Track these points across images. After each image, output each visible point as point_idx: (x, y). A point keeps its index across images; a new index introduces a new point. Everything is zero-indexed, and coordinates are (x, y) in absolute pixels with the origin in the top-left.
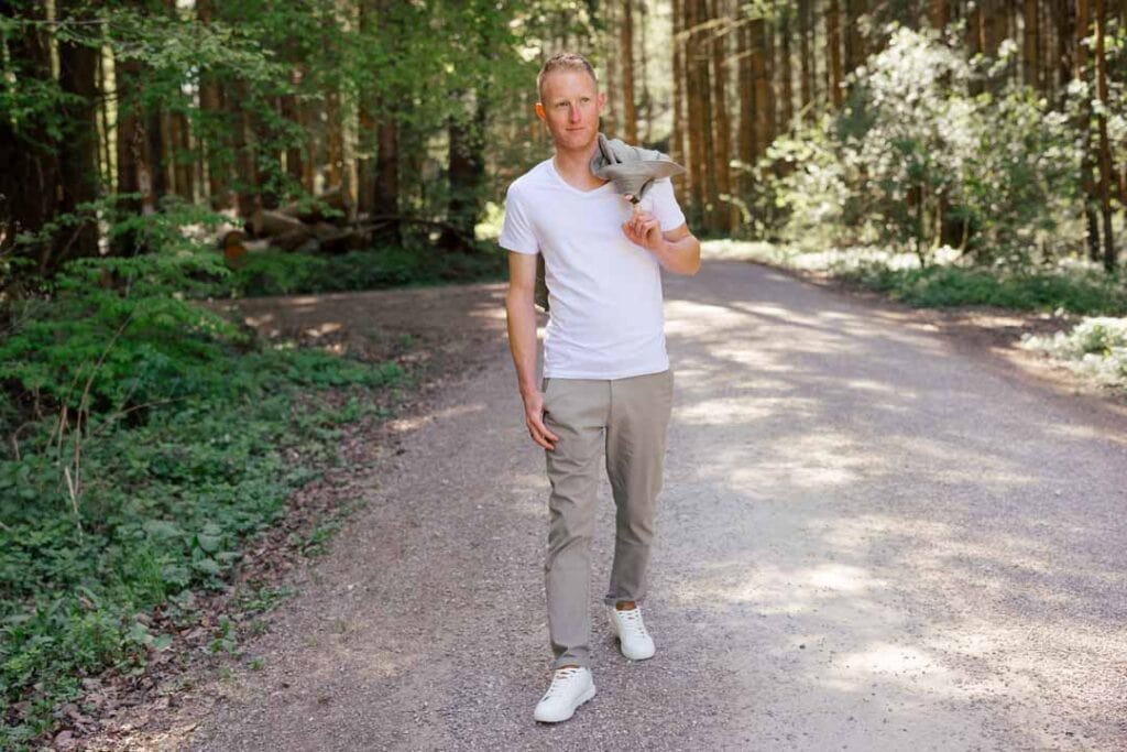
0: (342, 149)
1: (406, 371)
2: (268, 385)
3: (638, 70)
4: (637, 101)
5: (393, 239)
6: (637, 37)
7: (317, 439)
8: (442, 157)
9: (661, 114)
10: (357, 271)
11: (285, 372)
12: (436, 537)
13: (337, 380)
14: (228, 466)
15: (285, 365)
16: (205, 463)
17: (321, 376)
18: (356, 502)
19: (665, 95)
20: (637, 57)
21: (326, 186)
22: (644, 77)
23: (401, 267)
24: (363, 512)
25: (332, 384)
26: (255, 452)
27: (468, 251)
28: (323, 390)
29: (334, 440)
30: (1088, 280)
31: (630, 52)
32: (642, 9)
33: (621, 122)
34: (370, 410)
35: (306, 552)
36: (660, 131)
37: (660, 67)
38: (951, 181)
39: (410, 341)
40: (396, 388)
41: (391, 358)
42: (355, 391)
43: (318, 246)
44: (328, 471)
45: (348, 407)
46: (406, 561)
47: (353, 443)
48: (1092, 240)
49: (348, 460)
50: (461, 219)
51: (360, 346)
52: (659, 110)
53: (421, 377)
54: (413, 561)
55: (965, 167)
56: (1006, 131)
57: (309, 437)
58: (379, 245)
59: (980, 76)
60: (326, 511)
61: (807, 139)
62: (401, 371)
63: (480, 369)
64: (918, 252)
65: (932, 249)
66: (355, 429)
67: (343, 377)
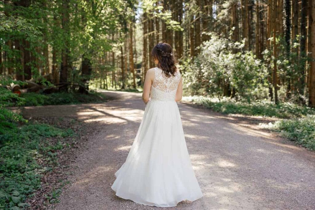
1: (75, 131)
2: (30, 136)
3: (133, 44)
4: (133, 52)
5: (65, 90)
7: (49, 156)
8: (79, 66)
10: (54, 99)
11: (36, 132)
12: (97, 196)
13: (53, 135)
14: (20, 167)
15: (36, 129)
16: (12, 165)
17: (48, 133)
18: (65, 180)
19: (140, 51)
20: (133, 40)
21: (43, 74)
22: (135, 45)
23: (68, 98)
24: (69, 185)
25: (51, 136)
26: (28, 161)
27: (87, 93)
28: (48, 138)
29: (55, 156)
30: (271, 107)
31: (131, 38)
32: (135, 27)
33: (128, 58)
34: (65, 145)
35: (51, 202)
36: (139, 61)
37: (139, 43)
38: (229, 77)
39: (74, 121)
40: (72, 138)
41: (68, 127)
42: (59, 139)
43: (42, 91)
44: (54, 168)
45: (58, 145)
46: (88, 206)
47: (61, 158)
48: (271, 95)
49: (60, 163)
50: (86, 84)
51: (58, 123)
52: (139, 55)
53: (80, 134)
54: (91, 207)
55: (233, 73)
56: (245, 64)
57: (46, 155)
58: (61, 91)
59: (237, 48)
60: (55, 184)
61: (183, 65)
62: (73, 132)
63: (98, 132)
64: (218, 97)
65: (222, 97)
66: (61, 152)
67: (54, 134)
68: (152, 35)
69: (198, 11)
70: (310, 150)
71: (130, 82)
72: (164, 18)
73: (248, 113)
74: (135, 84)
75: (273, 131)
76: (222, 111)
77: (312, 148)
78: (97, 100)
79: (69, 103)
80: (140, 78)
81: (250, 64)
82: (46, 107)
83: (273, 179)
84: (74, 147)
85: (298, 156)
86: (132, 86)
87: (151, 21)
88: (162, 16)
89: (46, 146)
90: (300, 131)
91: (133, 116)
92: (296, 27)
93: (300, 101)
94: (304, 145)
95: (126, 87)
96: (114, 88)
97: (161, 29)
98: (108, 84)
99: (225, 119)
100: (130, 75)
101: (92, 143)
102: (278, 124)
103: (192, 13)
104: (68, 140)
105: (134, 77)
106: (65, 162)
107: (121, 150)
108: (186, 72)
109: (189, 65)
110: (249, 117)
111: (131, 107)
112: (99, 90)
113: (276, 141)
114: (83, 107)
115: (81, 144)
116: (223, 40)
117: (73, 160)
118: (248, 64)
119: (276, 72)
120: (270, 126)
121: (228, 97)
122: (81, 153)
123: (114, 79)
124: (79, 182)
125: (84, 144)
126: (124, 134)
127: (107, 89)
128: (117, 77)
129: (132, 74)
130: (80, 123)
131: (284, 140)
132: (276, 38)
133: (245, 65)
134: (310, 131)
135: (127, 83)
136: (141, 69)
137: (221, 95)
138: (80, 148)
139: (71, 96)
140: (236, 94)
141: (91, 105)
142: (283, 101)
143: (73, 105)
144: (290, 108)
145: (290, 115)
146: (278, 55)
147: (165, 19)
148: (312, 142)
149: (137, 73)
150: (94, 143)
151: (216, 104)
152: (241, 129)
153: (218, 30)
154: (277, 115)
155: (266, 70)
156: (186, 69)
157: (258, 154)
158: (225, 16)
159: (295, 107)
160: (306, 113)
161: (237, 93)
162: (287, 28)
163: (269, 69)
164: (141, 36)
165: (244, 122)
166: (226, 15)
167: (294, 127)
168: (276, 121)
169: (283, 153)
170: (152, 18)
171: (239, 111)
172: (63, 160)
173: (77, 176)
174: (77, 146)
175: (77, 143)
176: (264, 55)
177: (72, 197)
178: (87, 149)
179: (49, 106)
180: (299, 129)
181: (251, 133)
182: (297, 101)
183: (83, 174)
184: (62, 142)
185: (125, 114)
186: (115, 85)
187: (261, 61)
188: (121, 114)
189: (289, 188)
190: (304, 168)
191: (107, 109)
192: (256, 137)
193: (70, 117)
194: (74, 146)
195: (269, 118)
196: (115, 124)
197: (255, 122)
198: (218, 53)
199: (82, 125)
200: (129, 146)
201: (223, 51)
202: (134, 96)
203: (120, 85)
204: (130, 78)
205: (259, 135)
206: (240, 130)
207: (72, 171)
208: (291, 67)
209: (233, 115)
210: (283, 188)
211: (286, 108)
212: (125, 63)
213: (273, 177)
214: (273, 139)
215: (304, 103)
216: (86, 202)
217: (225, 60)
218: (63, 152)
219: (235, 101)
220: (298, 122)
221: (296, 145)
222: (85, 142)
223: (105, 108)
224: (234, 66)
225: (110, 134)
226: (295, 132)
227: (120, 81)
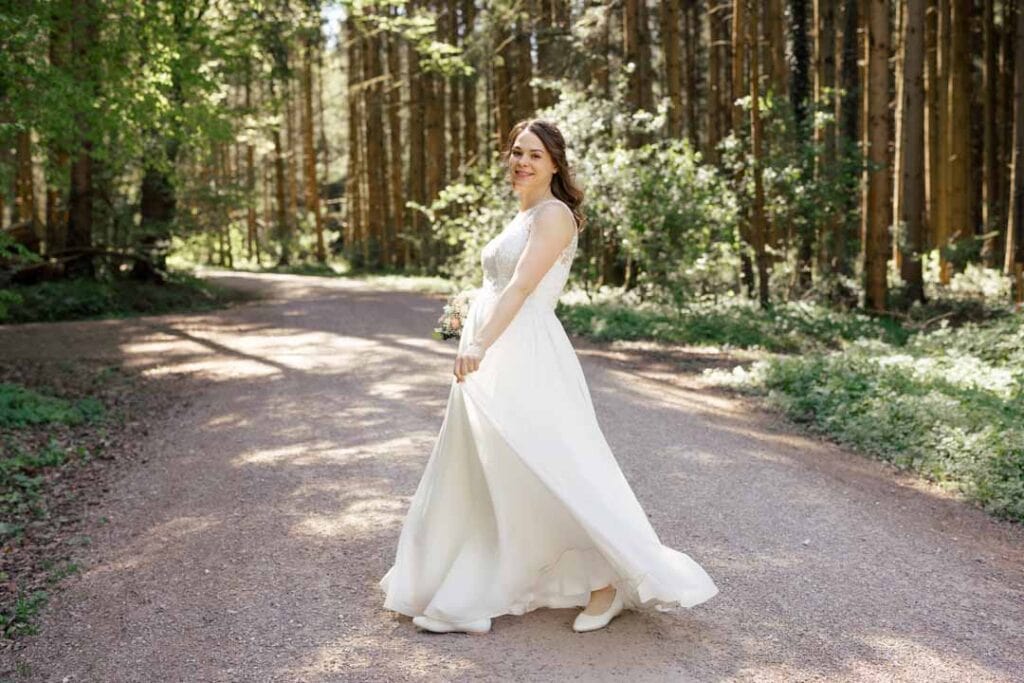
0: (32, 184)
1: (108, 407)
3: (316, 118)
4: (315, 146)
5: (86, 271)
6: (316, 87)
7: (16, 487)
8: (132, 192)
9: (336, 158)
10: (50, 301)
12: (160, 610)
13: (36, 419)
17: (18, 414)
18: (64, 563)
19: (340, 141)
20: (315, 105)
21: (15, 218)
22: (322, 123)
23: (94, 298)
24: (73, 578)
25: (29, 422)
27: (159, 281)
28: (18, 429)
29: (35, 489)
30: (746, 317)
31: (309, 100)
32: (320, 62)
33: (300, 164)
34: (72, 452)
35: (9, 631)
36: (336, 173)
37: (336, 115)
38: (618, 224)
39: (109, 374)
40: (99, 427)
41: (90, 392)
42: (55, 430)
43: (8, 278)
44: (30, 525)
45: (48, 450)
46: (129, 643)
47: (57, 491)
48: (749, 280)
49: (52, 511)
50: (155, 252)
51: (57, 381)
52: (335, 154)
53: (124, 415)
54: (137, 643)
55: (631, 212)
56: (666, 180)
57: (8, 483)
58: (72, 276)
59: (641, 129)
60: (30, 576)
61: (477, 184)
62: (102, 408)
63: (186, 406)
64: (586, 289)
65: (597, 286)
66: (57, 475)
67: (41, 415)
68: (373, 88)
69: (518, 12)
70: (851, 451)
71: (306, 241)
72: (410, 34)
73: (676, 339)
74: (321, 248)
75: (743, 393)
76: (592, 332)
77: (858, 442)
78: (194, 305)
79: (98, 314)
80: (340, 229)
81: (683, 182)
82: (20, 327)
83: (719, 542)
84: (102, 458)
85: (809, 469)
86: (315, 254)
87: (371, 46)
88: (406, 27)
89: (9, 457)
90: (826, 391)
91: (305, 355)
92: (830, 61)
93: (840, 297)
94: (834, 434)
95: (295, 260)
96: (253, 264)
97: (405, 69)
98: (234, 252)
99: (599, 357)
100: (305, 219)
101: (162, 443)
102: (763, 370)
103: (499, 18)
104: (86, 435)
105: (319, 225)
106: (67, 505)
107: (251, 464)
108: (483, 210)
109: (494, 187)
110: (677, 351)
111: (303, 324)
112: (201, 272)
113: (749, 425)
114: (143, 328)
115: (126, 446)
116: (596, 105)
117: (95, 500)
118: (675, 183)
119: (762, 205)
120: (738, 377)
121: (616, 289)
122: (124, 476)
123: (252, 234)
124: (105, 568)
125: (134, 446)
126: (268, 411)
127: (231, 267)
128: (262, 228)
129: (312, 217)
130: (130, 379)
131: (773, 420)
132: (760, 99)
133: (668, 186)
134: (855, 390)
135: (298, 247)
136: (343, 200)
137: (594, 283)
138: (123, 461)
139: (105, 291)
140: (639, 278)
141: (168, 319)
142: (786, 299)
143: (112, 322)
144: (806, 318)
145: (806, 342)
146: (768, 154)
147: (413, 36)
148: (859, 424)
149: (329, 212)
150: (167, 441)
151: (573, 312)
152: (647, 388)
153: (576, 72)
154: (765, 343)
155: (734, 199)
156: (486, 199)
157: (685, 466)
158: (598, 29)
159: (820, 315)
160: (856, 333)
161: (644, 274)
162: (798, 66)
163: (742, 196)
164: (341, 93)
165: (658, 366)
166: (602, 26)
167: (810, 379)
168: (757, 361)
169: (765, 461)
170: (374, 32)
171: (647, 331)
172: (60, 500)
173: (101, 548)
174: (111, 452)
175: (113, 445)
176: (723, 151)
177: (78, 615)
178: (144, 462)
179: (29, 326)
180: (822, 384)
181: (674, 400)
182: (830, 296)
183: (123, 542)
184: (64, 443)
185: (277, 347)
186: (258, 254)
187: (716, 170)
188: (267, 347)
189: (762, 569)
190: (818, 506)
191: (224, 332)
192: (686, 415)
193: (97, 361)
194: (103, 453)
195: (739, 353)
196: (241, 380)
197: (695, 364)
198: (583, 147)
199: (133, 385)
200: (280, 448)
201: (599, 141)
202: (316, 289)
203: (273, 254)
204: (308, 231)
205: (699, 406)
206: (642, 391)
207: (88, 533)
208: (808, 191)
209: (628, 345)
210: (745, 567)
211: (795, 319)
212: (291, 179)
213: (718, 535)
214: (741, 418)
215: (853, 304)
216: (124, 630)
217: (605, 168)
218: (64, 473)
219: (638, 299)
220: (821, 364)
221: (809, 436)
222: (140, 439)
223: (215, 328)
224: (632, 189)
225: (222, 413)
226: (809, 396)
227: (275, 240)
